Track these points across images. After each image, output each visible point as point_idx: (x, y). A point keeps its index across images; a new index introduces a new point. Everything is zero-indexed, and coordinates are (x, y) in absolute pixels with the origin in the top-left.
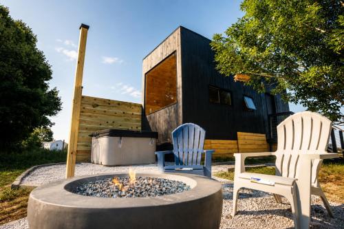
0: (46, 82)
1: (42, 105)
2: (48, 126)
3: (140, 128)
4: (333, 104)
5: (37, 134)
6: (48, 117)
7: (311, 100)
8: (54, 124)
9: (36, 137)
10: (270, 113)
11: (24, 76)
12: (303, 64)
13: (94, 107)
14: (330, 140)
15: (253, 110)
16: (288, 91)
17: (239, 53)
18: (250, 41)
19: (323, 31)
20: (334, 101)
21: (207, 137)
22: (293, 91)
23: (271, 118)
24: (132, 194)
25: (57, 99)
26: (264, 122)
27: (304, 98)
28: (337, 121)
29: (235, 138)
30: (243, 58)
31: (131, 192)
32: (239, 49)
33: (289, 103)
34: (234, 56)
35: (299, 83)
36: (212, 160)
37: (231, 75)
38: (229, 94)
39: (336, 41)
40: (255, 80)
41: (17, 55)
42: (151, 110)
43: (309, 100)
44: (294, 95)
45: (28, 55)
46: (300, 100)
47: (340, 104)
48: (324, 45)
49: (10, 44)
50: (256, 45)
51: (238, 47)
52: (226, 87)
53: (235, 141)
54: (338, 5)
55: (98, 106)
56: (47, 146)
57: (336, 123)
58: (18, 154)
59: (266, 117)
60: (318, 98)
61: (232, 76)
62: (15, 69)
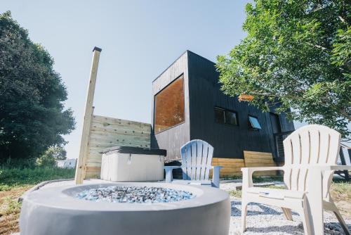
0: (61, 102)
1: (57, 124)
2: (62, 145)
3: (149, 147)
4: (339, 121)
5: (52, 152)
6: (62, 136)
7: (317, 117)
8: (68, 142)
9: (50, 156)
10: (275, 132)
11: (41, 95)
12: (306, 82)
13: (105, 125)
14: (339, 158)
15: (258, 130)
16: (292, 110)
17: (242, 74)
18: (253, 62)
19: (323, 48)
20: (341, 118)
21: (215, 156)
22: (298, 110)
23: (277, 137)
24: (134, 201)
25: (72, 119)
26: (270, 141)
27: (308, 116)
28: (345, 137)
29: (242, 157)
30: (246, 78)
31: (133, 199)
32: (243, 70)
33: (294, 121)
34: (238, 76)
35: (304, 101)
36: (220, 178)
37: (235, 95)
38: (234, 115)
39: (338, 55)
40: (259, 100)
41: (34, 75)
42: (159, 129)
43: (314, 118)
44: (298, 113)
45: (45, 75)
46: (305, 119)
47: (347, 121)
48: (326, 62)
49: (29, 65)
50: (258, 65)
51: (242, 68)
52: (231, 108)
53: (242, 160)
54: (337, 21)
55: (109, 125)
56: (61, 164)
57: (344, 140)
58: (31, 170)
59: (272, 136)
60: (324, 115)
61: (236, 97)
62: (32, 88)
